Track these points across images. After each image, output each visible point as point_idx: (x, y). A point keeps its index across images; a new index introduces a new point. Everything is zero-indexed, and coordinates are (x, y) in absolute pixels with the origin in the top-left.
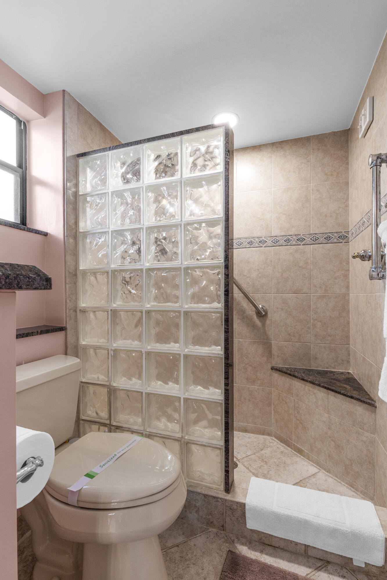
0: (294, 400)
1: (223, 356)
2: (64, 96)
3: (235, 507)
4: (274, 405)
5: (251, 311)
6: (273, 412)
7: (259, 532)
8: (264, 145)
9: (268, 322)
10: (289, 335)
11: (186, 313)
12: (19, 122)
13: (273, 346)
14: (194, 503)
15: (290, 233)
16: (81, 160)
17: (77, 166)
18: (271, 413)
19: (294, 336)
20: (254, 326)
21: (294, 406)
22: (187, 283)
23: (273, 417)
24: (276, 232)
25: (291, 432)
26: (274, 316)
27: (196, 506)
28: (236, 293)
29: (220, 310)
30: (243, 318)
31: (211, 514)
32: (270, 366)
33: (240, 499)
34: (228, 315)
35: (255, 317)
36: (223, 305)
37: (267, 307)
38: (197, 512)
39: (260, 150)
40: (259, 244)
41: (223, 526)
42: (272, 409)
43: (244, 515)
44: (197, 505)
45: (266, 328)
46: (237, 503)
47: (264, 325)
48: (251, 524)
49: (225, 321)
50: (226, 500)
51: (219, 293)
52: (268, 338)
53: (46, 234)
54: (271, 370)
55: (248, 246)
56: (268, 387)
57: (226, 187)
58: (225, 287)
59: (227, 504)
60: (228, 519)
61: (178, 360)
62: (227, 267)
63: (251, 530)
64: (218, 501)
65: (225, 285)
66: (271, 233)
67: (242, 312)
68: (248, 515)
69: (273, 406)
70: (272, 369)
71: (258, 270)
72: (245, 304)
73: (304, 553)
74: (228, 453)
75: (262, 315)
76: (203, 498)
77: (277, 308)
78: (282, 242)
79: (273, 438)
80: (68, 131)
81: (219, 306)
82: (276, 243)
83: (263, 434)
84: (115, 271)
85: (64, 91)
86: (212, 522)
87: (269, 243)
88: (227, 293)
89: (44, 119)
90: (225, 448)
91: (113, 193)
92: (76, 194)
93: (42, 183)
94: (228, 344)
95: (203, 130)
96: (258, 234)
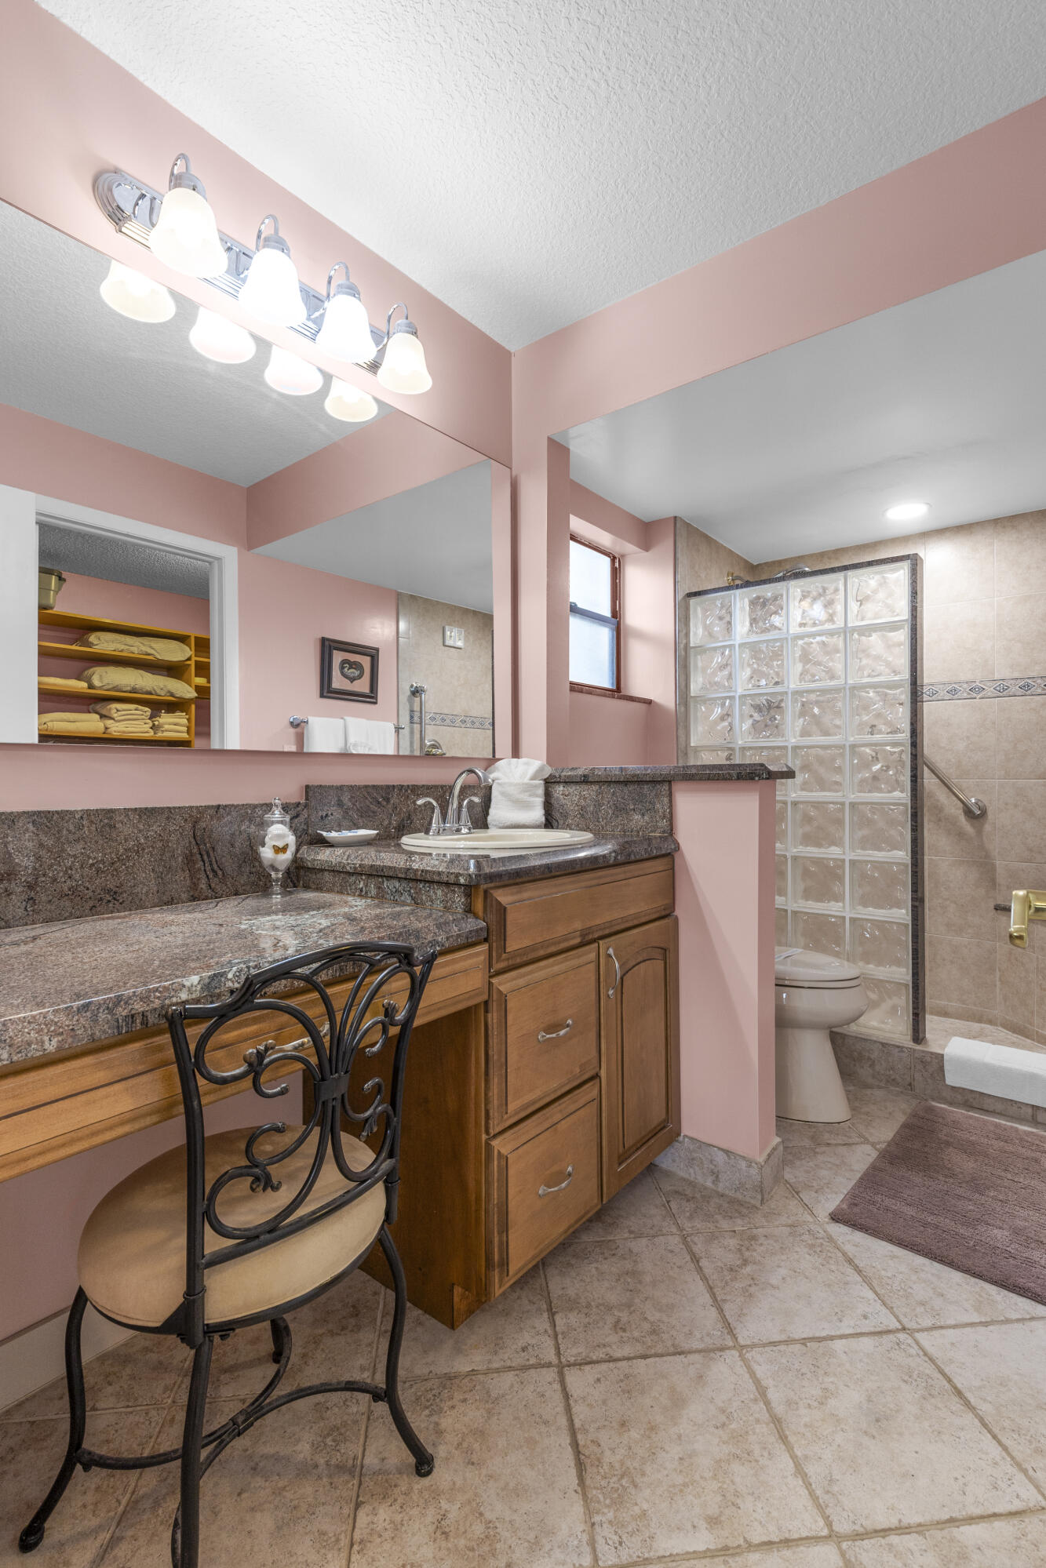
0: (1038, 958)
1: (909, 862)
2: (675, 524)
3: (929, 1059)
4: (1000, 971)
5: (954, 810)
6: (998, 983)
7: (964, 1089)
8: (978, 523)
9: (987, 827)
10: (1031, 850)
11: (853, 805)
12: (613, 559)
13: (999, 870)
14: (867, 1054)
15: (1032, 675)
16: (693, 601)
17: (687, 609)
18: (995, 986)
19: (1040, 853)
20: (961, 835)
21: (1037, 968)
22: (853, 764)
23: (998, 991)
24: (1002, 672)
25: (1032, 1013)
26: (998, 817)
27: (869, 1058)
28: (928, 780)
29: (904, 802)
30: (940, 820)
31: (892, 1069)
32: (992, 905)
33: (934, 1048)
34: (916, 808)
35: (962, 818)
36: (909, 794)
37: (985, 800)
38: (872, 1066)
39: (971, 533)
40: (969, 694)
41: (910, 1085)
42: (997, 979)
43: (941, 1069)
44: (872, 1057)
45: (984, 838)
46: (932, 1053)
47: (979, 832)
48: (951, 1079)
49: (912, 815)
50: (914, 1050)
51: (902, 778)
52: (987, 856)
53: (649, 702)
54: (994, 911)
55: (949, 696)
56: (988, 939)
57: (912, 639)
58: (912, 771)
59: (916, 1055)
60: (918, 1076)
61: (842, 867)
62: (914, 745)
63: (953, 1088)
64: (903, 1052)
65: (912, 768)
66: (994, 674)
67: (938, 809)
68: (947, 1067)
69: (998, 974)
70: (996, 909)
71: (968, 737)
72: (942, 796)
73: (1030, 1119)
74: (918, 989)
75: (976, 815)
76: (881, 1047)
77: (1007, 804)
78: (1014, 689)
79: (1000, 1028)
80: (680, 569)
81: (903, 796)
82: (1002, 690)
83: (980, 1021)
84: (744, 748)
85: (675, 517)
86: (894, 1080)
87: (990, 690)
88: (915, 778)
89: (646, 554)
90: (913, 983)
91: (741, 645)
92: (687, 646)
93: (641, 636)
94: (917, 846)
95: (878, 564)
96: (969, 677)
